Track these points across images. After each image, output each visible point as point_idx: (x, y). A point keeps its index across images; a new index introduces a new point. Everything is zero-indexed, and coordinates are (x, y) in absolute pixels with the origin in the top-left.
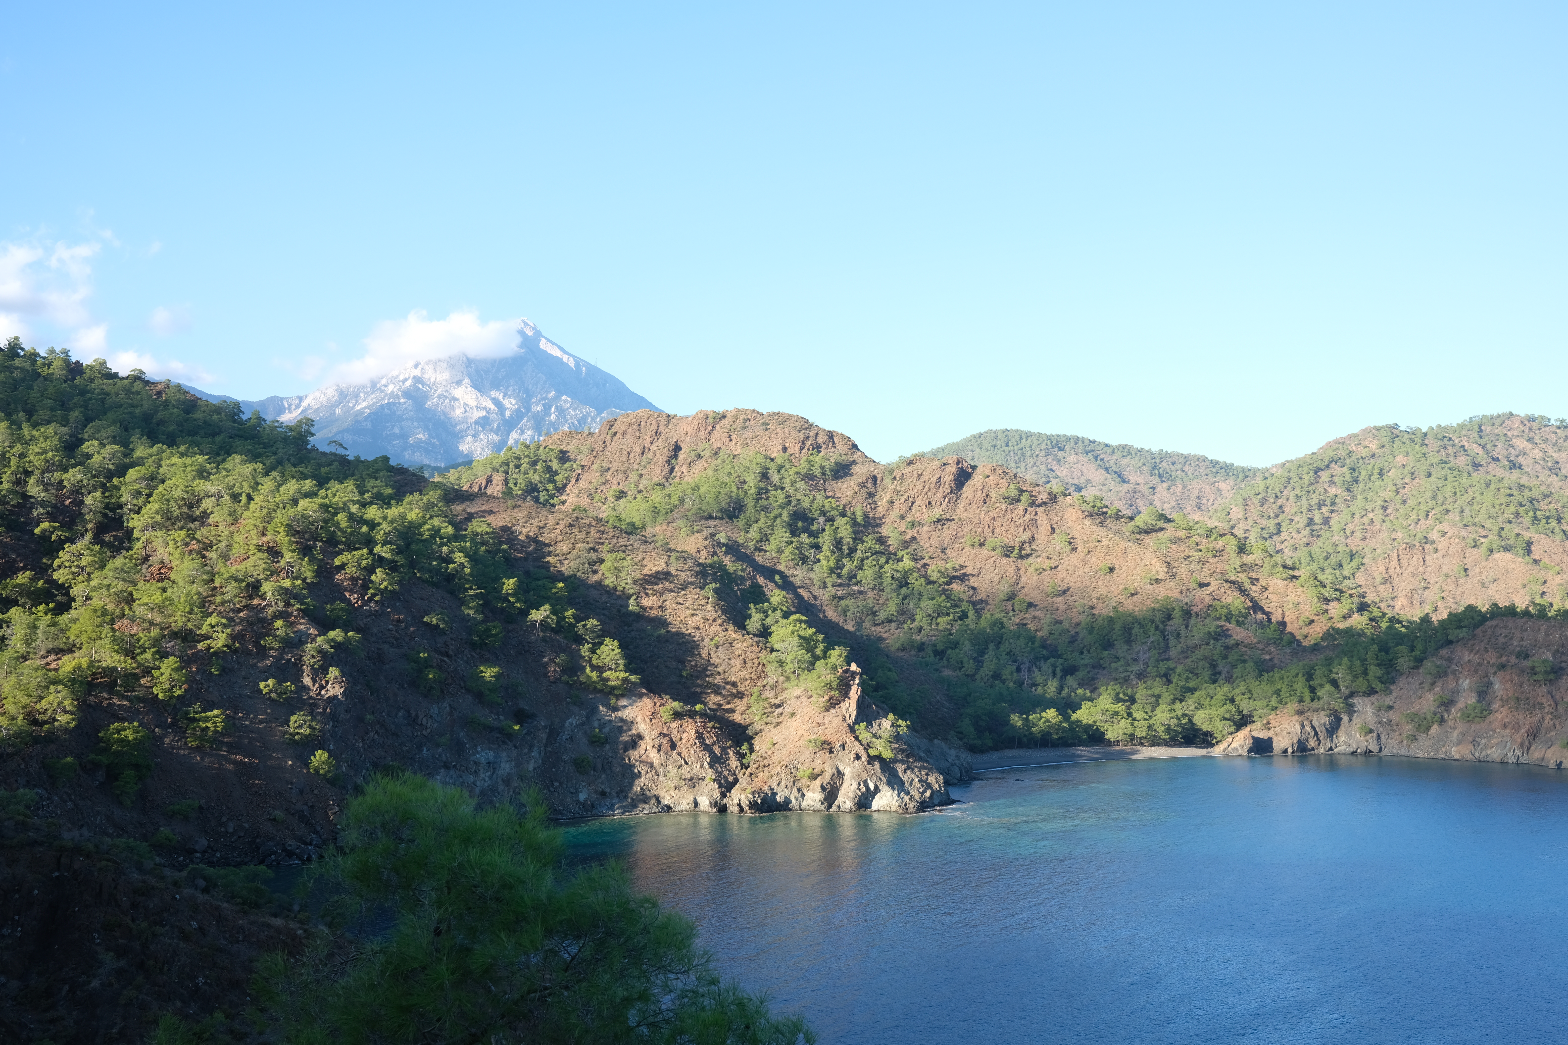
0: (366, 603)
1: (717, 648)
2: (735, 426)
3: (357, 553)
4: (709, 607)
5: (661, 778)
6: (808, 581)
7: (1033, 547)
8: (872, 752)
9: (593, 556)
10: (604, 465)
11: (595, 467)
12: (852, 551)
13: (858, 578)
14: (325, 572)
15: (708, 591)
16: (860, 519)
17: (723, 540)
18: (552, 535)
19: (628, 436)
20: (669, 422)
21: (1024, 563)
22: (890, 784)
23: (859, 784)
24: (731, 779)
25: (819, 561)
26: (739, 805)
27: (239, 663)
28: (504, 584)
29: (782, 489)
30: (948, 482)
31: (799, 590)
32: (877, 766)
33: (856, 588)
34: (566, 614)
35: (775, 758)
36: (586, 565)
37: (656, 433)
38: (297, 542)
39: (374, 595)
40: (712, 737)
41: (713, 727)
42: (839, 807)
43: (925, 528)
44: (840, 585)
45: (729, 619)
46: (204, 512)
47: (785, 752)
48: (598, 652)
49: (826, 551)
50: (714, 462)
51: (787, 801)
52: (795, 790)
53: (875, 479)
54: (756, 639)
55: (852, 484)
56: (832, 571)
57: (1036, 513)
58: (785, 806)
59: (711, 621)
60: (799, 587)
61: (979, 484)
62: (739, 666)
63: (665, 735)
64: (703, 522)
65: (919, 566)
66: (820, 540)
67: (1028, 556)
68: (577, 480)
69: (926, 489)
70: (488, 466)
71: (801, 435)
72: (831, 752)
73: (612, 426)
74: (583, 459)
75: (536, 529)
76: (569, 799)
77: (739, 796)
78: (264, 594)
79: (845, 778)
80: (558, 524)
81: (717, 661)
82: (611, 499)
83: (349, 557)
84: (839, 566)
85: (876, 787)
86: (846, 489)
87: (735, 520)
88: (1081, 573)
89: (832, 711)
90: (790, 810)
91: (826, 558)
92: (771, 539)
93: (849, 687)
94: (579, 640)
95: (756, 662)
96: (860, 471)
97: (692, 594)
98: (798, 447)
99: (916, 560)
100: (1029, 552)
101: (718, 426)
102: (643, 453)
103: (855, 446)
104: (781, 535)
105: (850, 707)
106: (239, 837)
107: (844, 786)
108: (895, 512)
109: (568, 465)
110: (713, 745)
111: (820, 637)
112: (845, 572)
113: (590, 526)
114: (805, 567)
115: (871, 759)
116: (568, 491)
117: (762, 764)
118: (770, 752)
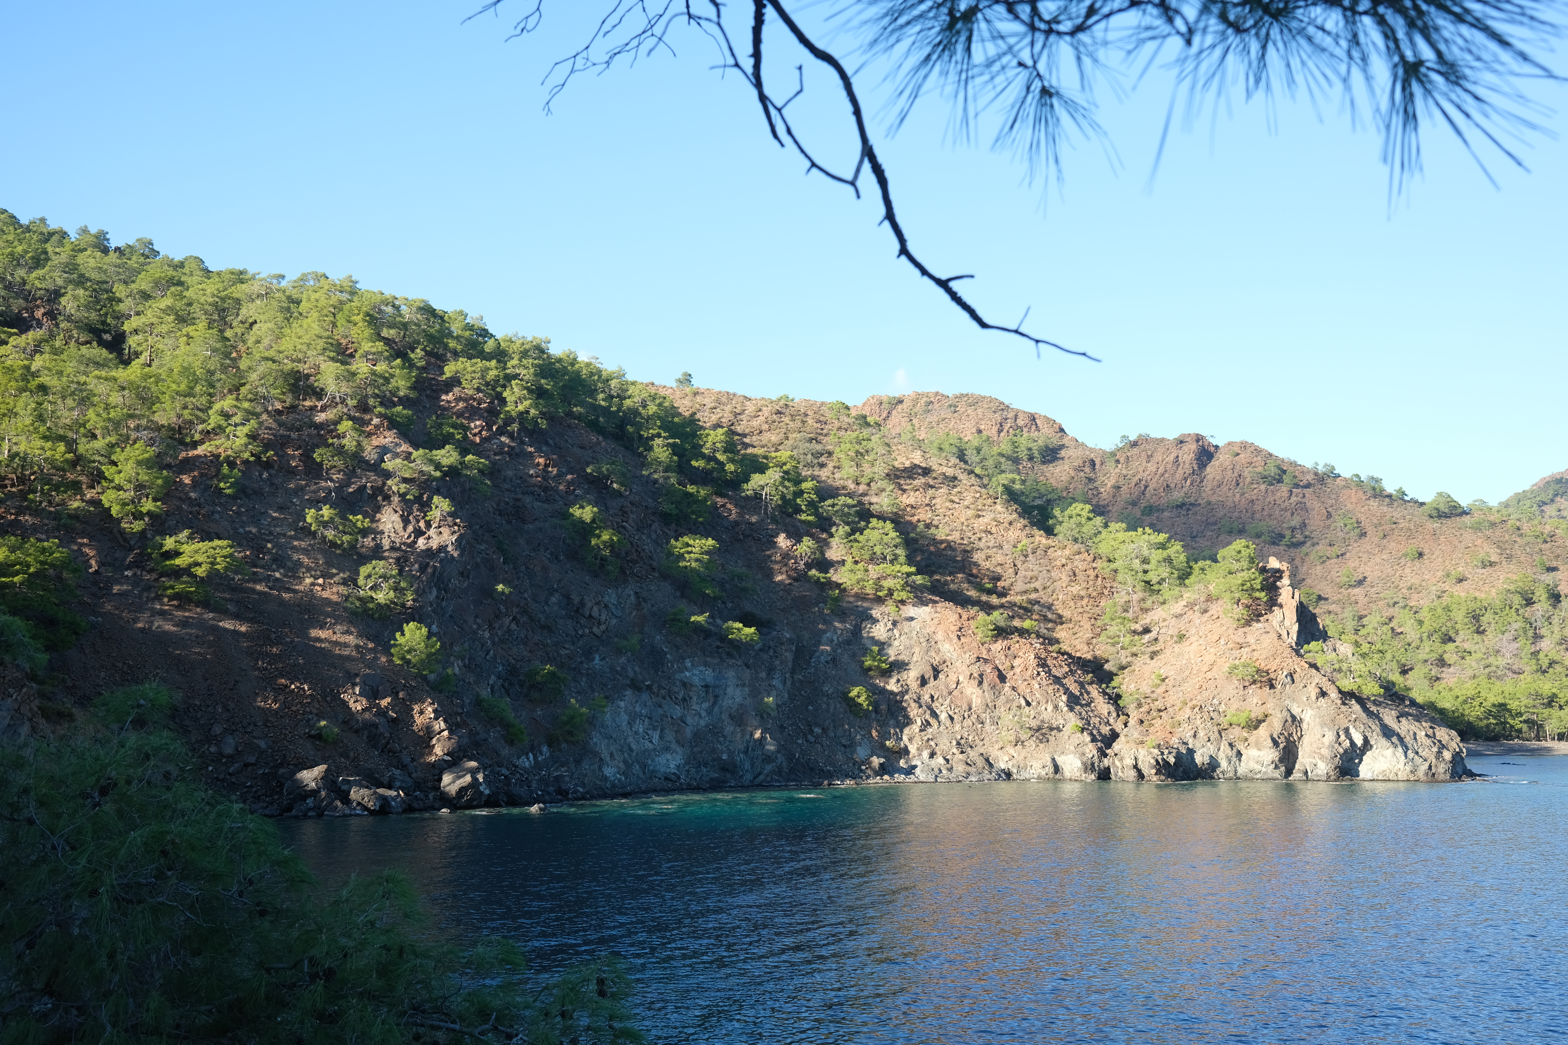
0: (494, 436)
1: (1025, 557)
2: (915, 410)
3: (481, 363)
4: (999, 508)
5: (988, 727)
7: (1306, 534)
8: (1343, 686)
9: (817, 447)
14: (428, 385)
18: (753, 424)
21: (1298, 552)
22: (1384, 736)
23: (1334, 735)
24: (1106, 730)
26: (1134, 768)
27: (272, 484)
28: (708, 435)
30: (1188, 462)
32: (1357, 707)
34: (804, 486)
35: (1173, 698)
36: (808, 459)
40: (1061, 667)
42: (1305, 772)
43: (1166, 515)
45: (1031, 524)
47: (1186, 689)
48: (860, 539)
51: (1213, 764)
52: (1224, 746)
53: (1093, 463)
54: (1082, 545)
55: (1066, 467)
57: (1304, 496)
58: (1210, 771)
59: (1005, 525)
61: (1227, 463)
63: (986, 661)
67: (1302, 544)
69: (1161, 471)
71: (998, 417)
72: (1272, 687)
75: (730, 416)
76: (840, 756)
79: (1304, 726)
85: (1366, 741)
86: (1059, 473)
89: (1256, 626)
90: (1217, 779)
93: (1274, 591)
94: (826, 525)
96: (1072, 455)
98: (994, 430)
100: (1302, 539)
103: (1062, 430)
105: (1284, 621)
107: (1306, 740)
108: (1124, 498)
110: (1064, 678)
115: (1347, 696)
118: (1158, 691)
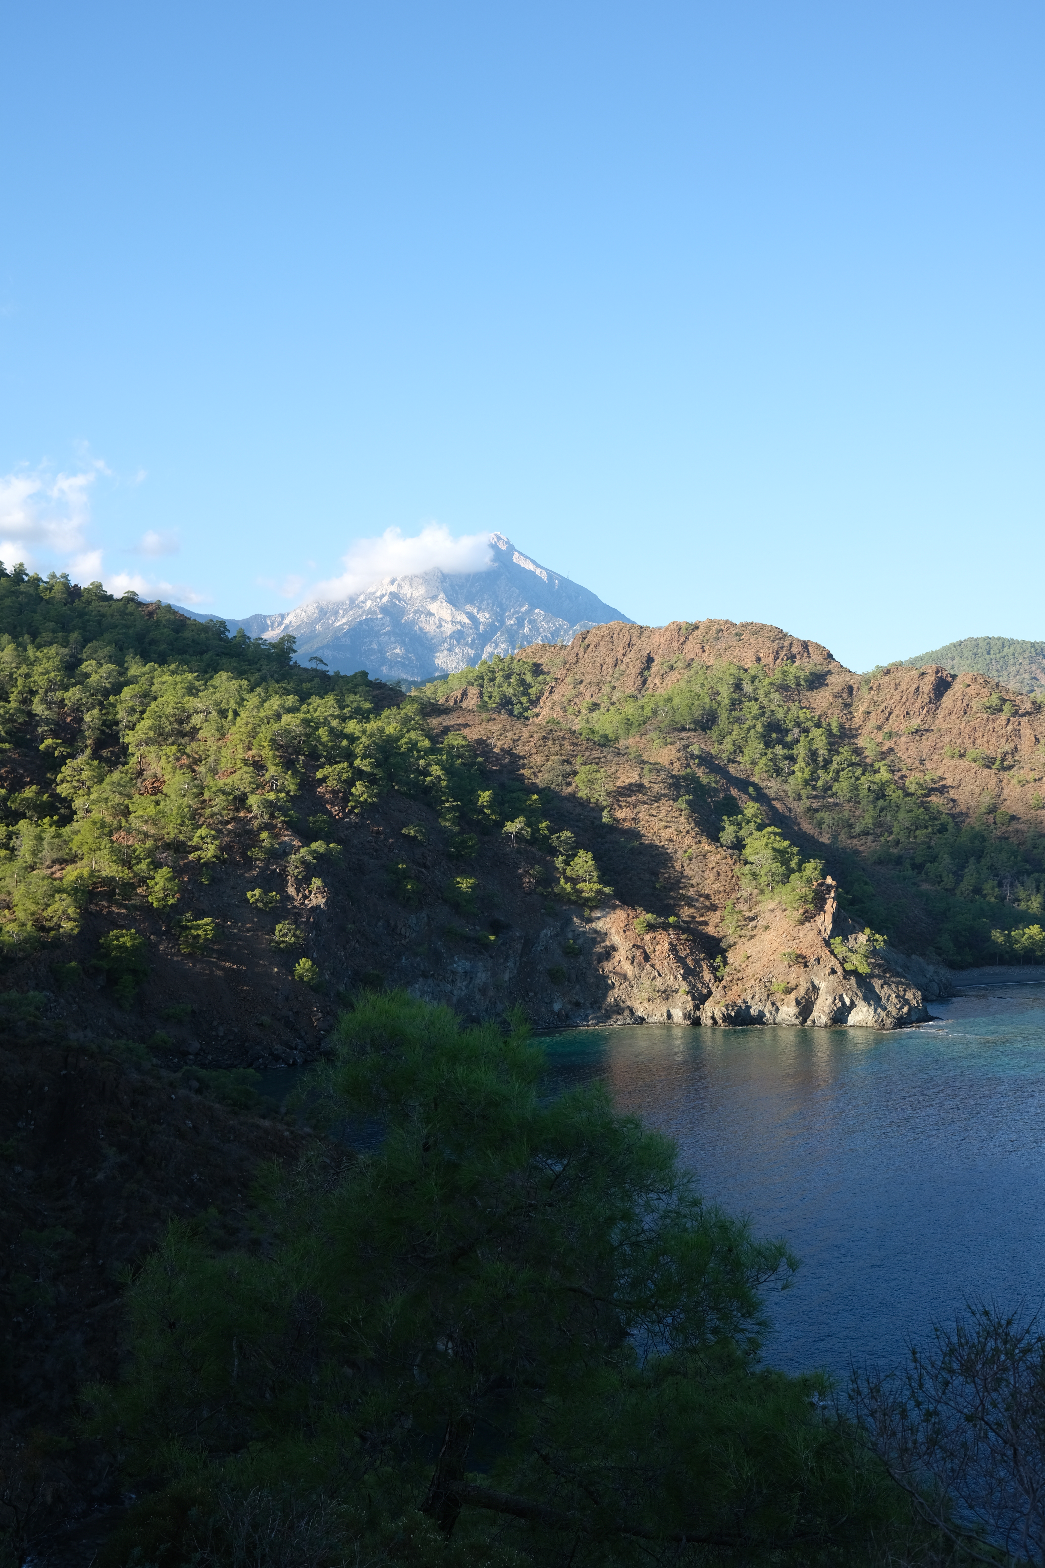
0: (346, 815)
1: (691, 860)
2: (708, 637)
3: (338, 767)
4: (682, 819)
5: (635, 990)
6: (782, 793)
7: (1016, 758)
8: (848, 967)
9: (567, 768)
10: (577, 677)
11: (568, 679)
12: (828, 762)
13: (834, 789)
14: (308, 785)
15: (682, 804)
16: (835, 730)
17: (696, 752)
18: (526, 748)
19: (601, 649)
20: (641, 633)
21: (1007, 774)
22: (866, 999)
23: (835, 999)
24: (705, 991)
25: (793, 772)
26: (713, 1018)
27: (227, 873)
28: (480, 796)
29: (756, 700)
30: (926, 692)
31: (773, 802)
32: (853, 981)
33: (831, 800)
34: (540, 825)
35: (750, 971)
36: (560, 778)
37: (629, 644)
38: (281, 757)
39: (354, 807)
40: (685, 950)
41: (687, 940)
42: (814, 1022)
43: (903, 739)
44: (815, 797)
45: (702, 831)
46: (194, 728)
47: (759, 965)
48: (572, 863)
49: (801, 763)
50: (687, 674)
51: (761, 1014)
52: (769, 1004)
53: (850, 689)
54: (730, 851)
55: (827, 694)
56: (807, 782)
57: (1019, 723)
58: (759, 1019)
59: (684, 834)
60: (774, 799)
61: (959, 694)
62: (712, 878)
63: (639, 947)
64: (676, 733)
65: (896, 778)
66: (795, 752)
67: (1010, 767)
68: (550, 693)
69: (904, 699)
70: (464, 679)
71: (775, 646)
72: (806, 966)
73: (585, 638)
74: (556, 671)
75: (511, 742)
76: (543, 1009)
77: (712, 1009)
78: (251, 806)
79: (820, 992)
80: (532, 736)
81: (691, 873)
82: (584, 711)
83: (330, 770)
84: (814, 778)
85: (852, 1002)
86: (821, 699)
87: (708, 732)
89: (807, 924)
90: (764, 1024)
91: (801, 770)
92: (745, 750)
93: (824, 901)
94: (554, 852)
95: (730, 874)
96: (835, 681)
97: (665, 806)
98: (772, 657)
99: (893, 771)
100: (1012, 763)
101: (690, 637)
102: (615, 665)
103: (830, 656)
104: (755, 747)
105: (825, 921)
106: (229, 1041)
107: (819, 1000)
108: (872, 723)
109: (541, 678)
110: (686, 957)
111: (795, 850)
112: (820, 783)
113: (564, 738)
114: (779, 779)
115: (847, 974)
116: (542, 704)
117: (735, 977)
118: (744, 965)
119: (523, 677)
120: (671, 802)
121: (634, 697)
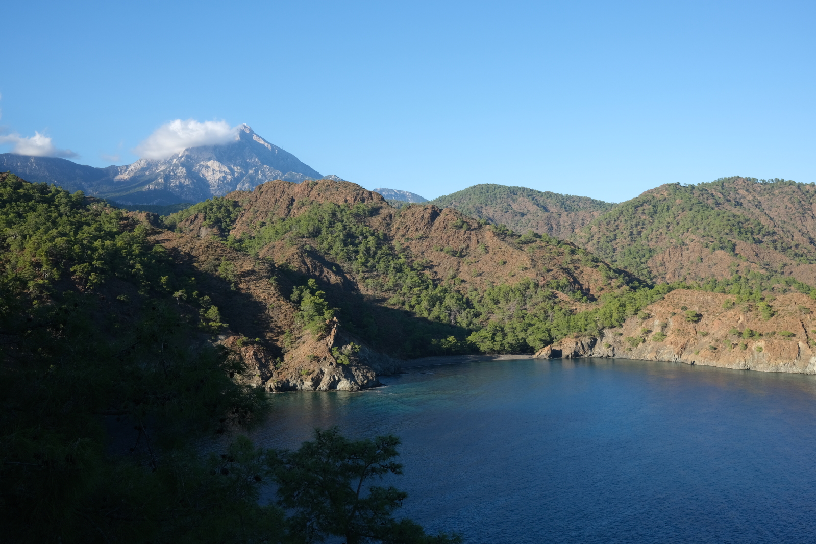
0: (86, 290)
1: (273, 309)
2: (322, 189)
3: (83, 266)
4: (272, 288)
6: (350, 270)
7: (468, 251)
8: (339, 361)
9: (217, 262)
10: (255, 209)
11: (251, 209)
12: (375, 253)
13: (376, 268)
14: (66, 275)
15: (272, 280)
16: (381, 237)
17: (308, 249)
18: (197, 252)
19: (268, 194)
20: (289, 186)
21: (463, 259)
22: (346, 377)
23: (330, 377)
24: (269, 375)
25: (357, 259)
26: (270, 388)
28: (161, 279)
29: (342, 222)
30: (427, 218)
31: (346, 274)
32: (341, 368)
33: (375, 273)
34: (193, 293)
35: (292, 364)
36: (213, 267)
37: (283, 192)
38: (52, 260)
39: (90, 286)
40: (261, 355)
41: (263, 349)
42: (320, 389)
43: (414, 242)
44: (367, 271)
45: (282, 294)
46: (8, 244)
47: (297, 361)
48: (208, 312)
49: (361, 254)
50: (311, 207)
51: (295, 386)
52: (299, 380)
53: (391, 216)
54: (293, 304)
55: (379, 219)
56: (363, 264)
57: (471, 234)
58: (294, 388)
59: (272, 296)
60: (346, 273)
61: (442, 219)
62: (282, 318)
64: (300, 239)
65: (409, 261)
66: (359, 248)
67: (465, 256)
68: (242, 217)
69: (416, 222)
70: (196, 209)
71: (355, 193)
72: (319, 361)
73: (261, 188)
74: (246, 206)
75: (189, 249)
77: (270, 384)
78: (29, 287)
79: (324, 374)
80: (201, 246)
81: (272, 316)
82: (258, 226)
83: (78, 267)
84: (367, 261)
86: (376, 221)
87: (316, 238)
88: (490, 264)
89: (322, 341)
90: (297, 390)
91: (361, 257)
92: (334, 248)
93: (331, 329)
94: (200, 306)
95: (291, 316)
96: (384, 212)
97: (264, 282)
98: (353, 199)
99: (408, 258)
100: (466, 254)
101: (314, 189)
102: (276, 203)
103: (383, 199)
104: (338, 246)
105: (330, 339)
107: (324, 378)
108: (399, 234)
109: (237, 209)
110: (262, 358)
111: (326, 303)
112: (369, 265)
113: (217, 247)
114: (349, 262)
115: (338, 365)
116: (237, 222)
117: (285, 367)
118: (290, 362)
119: (228, 208)
120: (268, 280)
121: (283, 220)
